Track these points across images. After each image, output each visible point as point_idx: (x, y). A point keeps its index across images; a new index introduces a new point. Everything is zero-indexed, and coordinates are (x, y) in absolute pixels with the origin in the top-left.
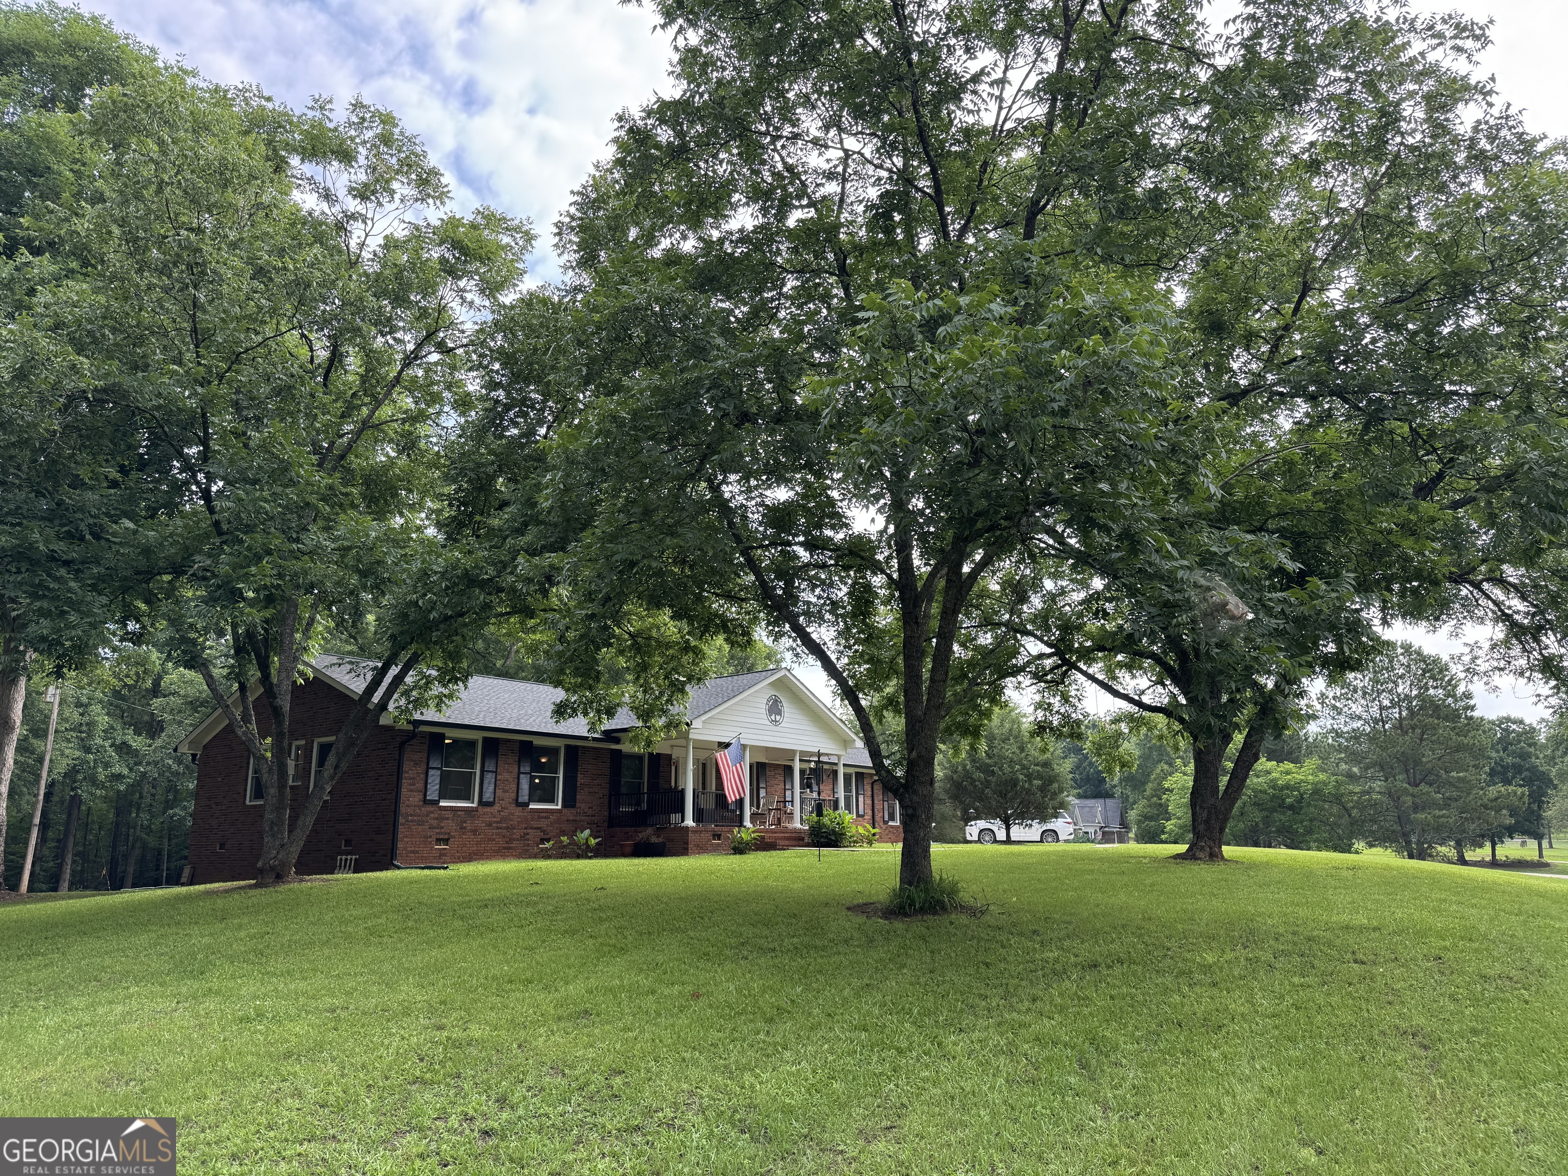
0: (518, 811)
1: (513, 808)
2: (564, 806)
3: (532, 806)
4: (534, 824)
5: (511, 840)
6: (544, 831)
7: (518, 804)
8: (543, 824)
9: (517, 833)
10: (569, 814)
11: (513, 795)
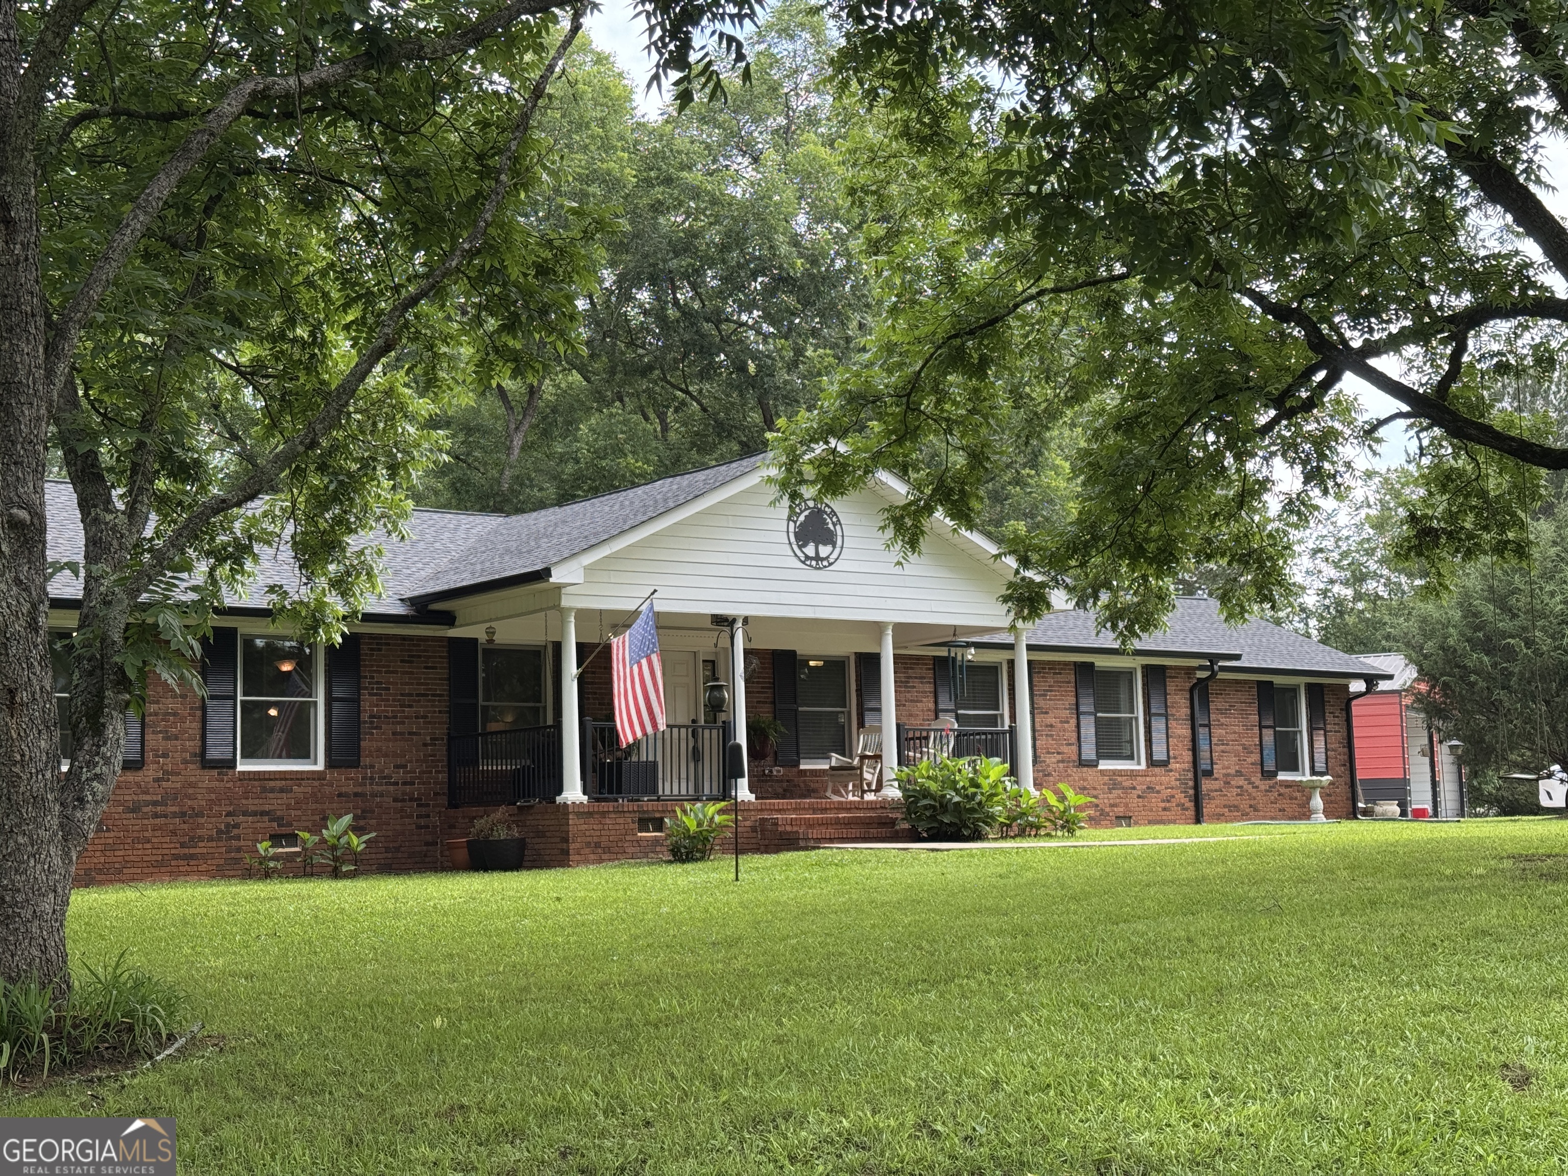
0: (207, 779)
1: (193, 771)
2: (331, 763)
3: (242, 766)
4: (252, 804)
5: (194, 840)
6: (279, 820)
7: (207, 764)
8: (275, 803)
9: (208, 826)
10: (345, 780)
11: (194, 745)
